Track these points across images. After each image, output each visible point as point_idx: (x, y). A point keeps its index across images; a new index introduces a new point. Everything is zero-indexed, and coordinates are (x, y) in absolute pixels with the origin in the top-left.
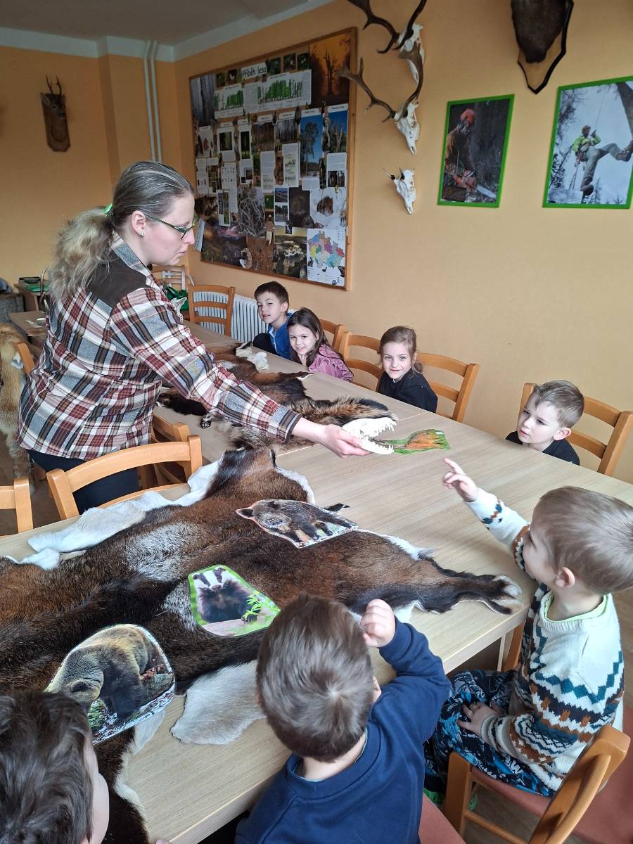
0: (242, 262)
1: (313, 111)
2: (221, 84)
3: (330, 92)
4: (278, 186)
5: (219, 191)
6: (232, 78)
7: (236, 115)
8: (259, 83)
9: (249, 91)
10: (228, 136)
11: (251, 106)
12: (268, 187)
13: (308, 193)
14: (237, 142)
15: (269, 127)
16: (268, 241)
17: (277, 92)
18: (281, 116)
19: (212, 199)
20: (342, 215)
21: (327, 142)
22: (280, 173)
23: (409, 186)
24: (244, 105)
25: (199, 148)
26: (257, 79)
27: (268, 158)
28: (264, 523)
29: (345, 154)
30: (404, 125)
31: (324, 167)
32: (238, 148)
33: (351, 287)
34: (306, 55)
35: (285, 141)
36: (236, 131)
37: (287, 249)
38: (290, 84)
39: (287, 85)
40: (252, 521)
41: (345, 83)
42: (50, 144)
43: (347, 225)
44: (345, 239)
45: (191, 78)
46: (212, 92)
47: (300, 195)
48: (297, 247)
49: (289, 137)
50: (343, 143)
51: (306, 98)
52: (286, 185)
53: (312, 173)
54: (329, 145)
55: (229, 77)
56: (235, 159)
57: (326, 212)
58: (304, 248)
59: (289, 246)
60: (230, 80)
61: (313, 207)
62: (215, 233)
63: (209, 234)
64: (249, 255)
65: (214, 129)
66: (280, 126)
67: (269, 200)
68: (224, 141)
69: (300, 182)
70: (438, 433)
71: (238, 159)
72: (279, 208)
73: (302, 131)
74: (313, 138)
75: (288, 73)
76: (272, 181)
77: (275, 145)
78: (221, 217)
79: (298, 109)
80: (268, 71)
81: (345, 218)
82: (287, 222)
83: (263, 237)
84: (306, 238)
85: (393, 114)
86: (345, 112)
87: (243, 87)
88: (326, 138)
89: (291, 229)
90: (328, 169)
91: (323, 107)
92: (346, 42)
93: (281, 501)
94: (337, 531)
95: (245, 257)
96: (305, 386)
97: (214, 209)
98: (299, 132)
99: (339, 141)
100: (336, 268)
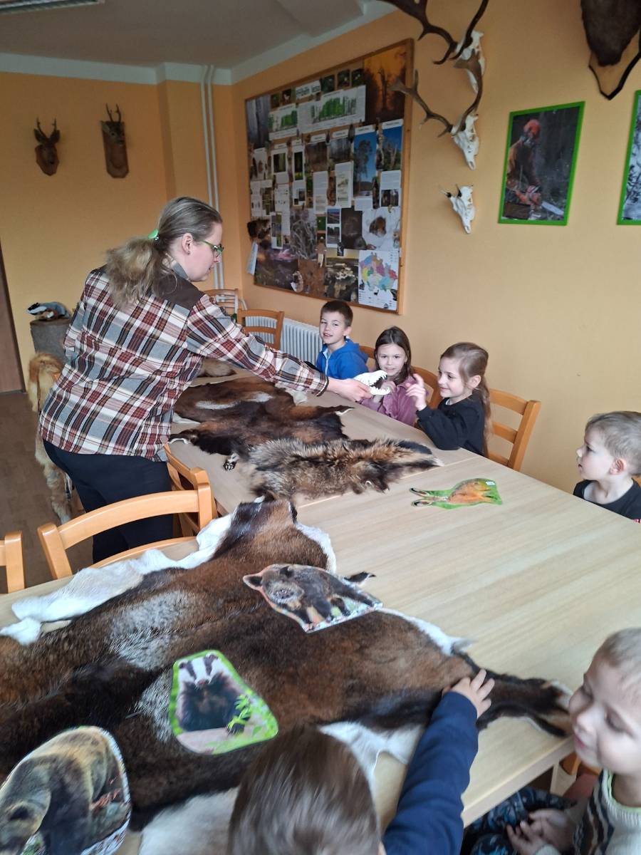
0: (293, 285)
1: (367, 129)
2: (275, 105)
3: (384, 108)
4: (331, 207)
5: (272, 214)
6: (287, 98)
7: (290, 136)
8: (313, 103)
9: (303, 111)
10: (281, 157)
11: (305, 126)
12: (321, 207)
13: (360, 213)
14: (290, 163)
15: (322, 146)
16: (319, 264)
17: (332, 110)
18: (335, 135)
19: (265, 222)
20: (395, 235)
21: (381, 160)
22: (332, 196)
23: (467, 203)
24: (298, 125)
25: (254, 170)
26: (310, 99)
27: (320, 179)
28: (272, 596)
29: (399, 171)
30: (462, 139)
31: (377, 186)
32: (291, 170)
33: (404, 310)
34: (360, 71)
35: (338, 161)
36: (290, 152)
37: (338, 271)
38: (344, 101)
39: (341, 102)
40: (258, 592)
41: (399, 99)
42: (109, 171)
43: (400, 246)
44: (398, 260)
45: (246, 101)
46: (267, 113)
47: (352, 216)
48: (349, 269)
49: (342, 156)
50: (398, 160)
51: (361, 114)
52: (338, 206)
53: (365, 192)
54: (382, 163)
55: (283, 97)
56: (288, 180)
57: (379, 233)
58: (355, 270)
59: (340, 269)
60: (284, 99)
61: (366, 227)
62: (268, 256)
63: (262, 257)
64: (300, 278)
65: (268, 151)
66: (333, 145)
67: (321, 221)
68: (278, 163)
69: (353, 202)
70: (488, 483)
71: (291, 180)
72: (332, 229)
73: (355, 149)
74: (367, 157)
75: (342, 91)
76: (324, 202)
77: (328, 165)
78: (274, 240)
79: (352, 127)
80: (322, 89)
81: (398, 239)
82: (339, 244)
83: (315, 260)
84: (358, 260)
85: (450, 127)
86: (399, 129)
87: (297, 107)
88: (380, 156)
89: (342, 251)
90: (383, 187)
91: (377, 124)
92: (401, 55)
93: (297, 566)
94: (357, 610)
95: (296, 280)
96: (343, 421)
97: (267, 232)
98: (353, 150)
99: (393, 159)
100: (389, 291)
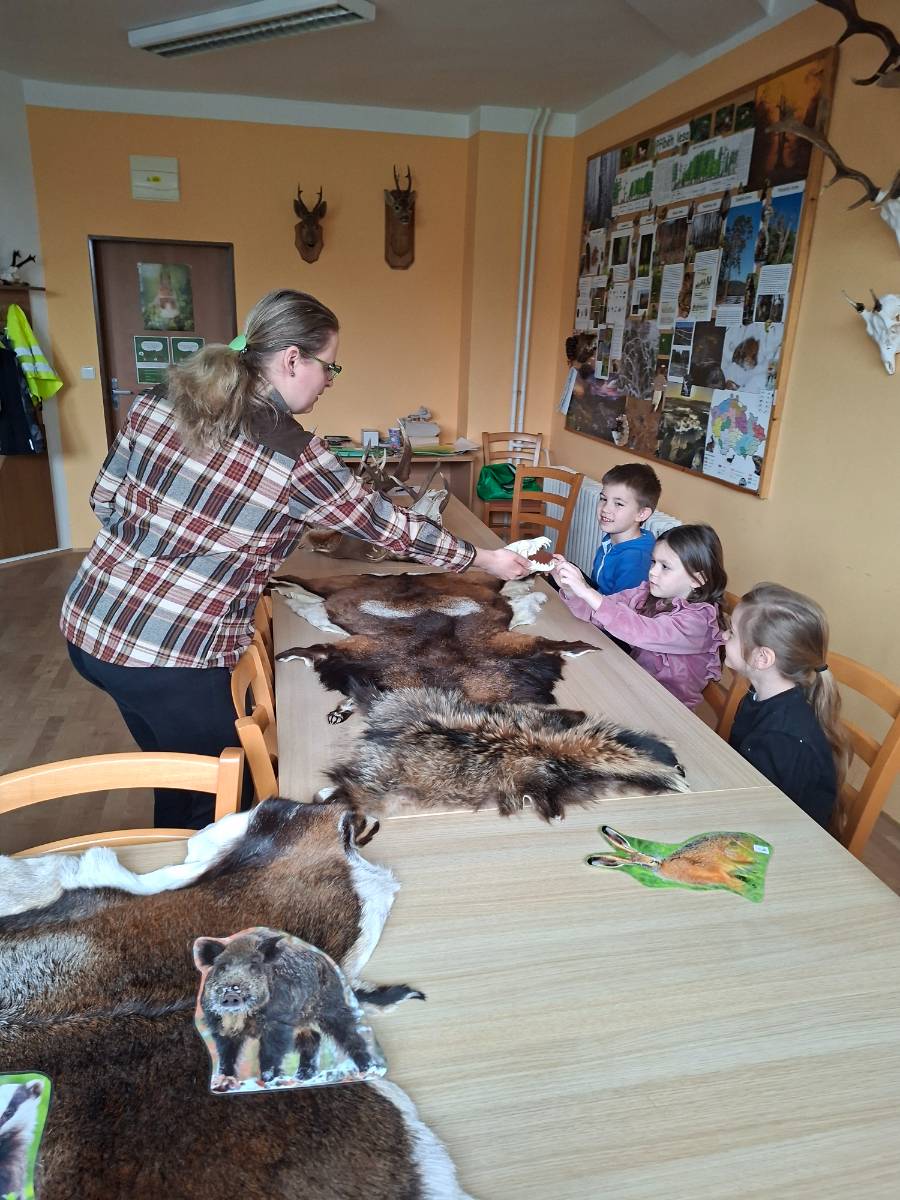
0: (615, 434)
1: (749, 197)
2: (625, 164)
3: (780, 164)
4: (681, 319)
5: (602, 326)
6: (642, 152)
7: (638, 210)
8: (677, 158)
9: (661, 171)
10: (624, 242)
11: (661, 195)
12: (667, 319)
13: (722, 331)
14: (634, 251)
15: (682, 224)
16: (654, 406)
17: (702, 169)
18: (701, 208)
19: (590, 338)
20: (771, 369)
21: (764, 246)
22: (686, 300)
24: (652, 193)
25: (586, 262)
26: (674, 152)
27: (673, 274)
28: (212, 993)
29: (789, 266)
30: (893, 213)
31: (752, 288)
32: (635, 260)
33: (771, 491)
34: (750, 105)
35: (700, 247)
36: (636, 235)
37: (679, 420)
38: (721, 154)
39: (716, 157)
41: (804, 149)
43: (776, 387)
44: (770, 410)
45: (590, 159)
46: (613, 175)
47: (711, 333)
48: (695, 417)
49: (707, 241)
50: (789, 248)
51: (742, 175)
52: (693, 318)
53: (734, 298)
54: (766, 251)
55: (638, 152)
56: (628, 276)
57: (746, 364)
58: (704, 420)
59: (683, 415)
60: (638, 155)
61: (728, 354)
62: (587, 389)
63: (580, 390)
64: (626, 425)
65: (608, 234)
66: (697, 224)
67: (665, 340)
68: (618, 251)
69: (714, 312)
71: (633, 277)
72: (678, 353)
73: (728, 230)
74: (743, 242)
75: (719, 138)
76: (673, 311)
77: (686, 254)
78: (599, 365)
79: (727, 195)
80: (691, 139)
81: (774, 375)
82: (686, 378)
83: (649, 399)
84: (709, 405)
85: (873, 192)
86: (798, 196)
87: (654, 166)
88: (763, 240)
89: (689, 388)
90: (761, 291)
91: (765, 189)
92: (816, 75)
93: (296, 941)
95: (619, 427)
97: (591, 353)
98: (724, 231)
99: (782, 245)
100: (749, 458)
